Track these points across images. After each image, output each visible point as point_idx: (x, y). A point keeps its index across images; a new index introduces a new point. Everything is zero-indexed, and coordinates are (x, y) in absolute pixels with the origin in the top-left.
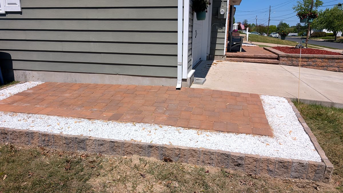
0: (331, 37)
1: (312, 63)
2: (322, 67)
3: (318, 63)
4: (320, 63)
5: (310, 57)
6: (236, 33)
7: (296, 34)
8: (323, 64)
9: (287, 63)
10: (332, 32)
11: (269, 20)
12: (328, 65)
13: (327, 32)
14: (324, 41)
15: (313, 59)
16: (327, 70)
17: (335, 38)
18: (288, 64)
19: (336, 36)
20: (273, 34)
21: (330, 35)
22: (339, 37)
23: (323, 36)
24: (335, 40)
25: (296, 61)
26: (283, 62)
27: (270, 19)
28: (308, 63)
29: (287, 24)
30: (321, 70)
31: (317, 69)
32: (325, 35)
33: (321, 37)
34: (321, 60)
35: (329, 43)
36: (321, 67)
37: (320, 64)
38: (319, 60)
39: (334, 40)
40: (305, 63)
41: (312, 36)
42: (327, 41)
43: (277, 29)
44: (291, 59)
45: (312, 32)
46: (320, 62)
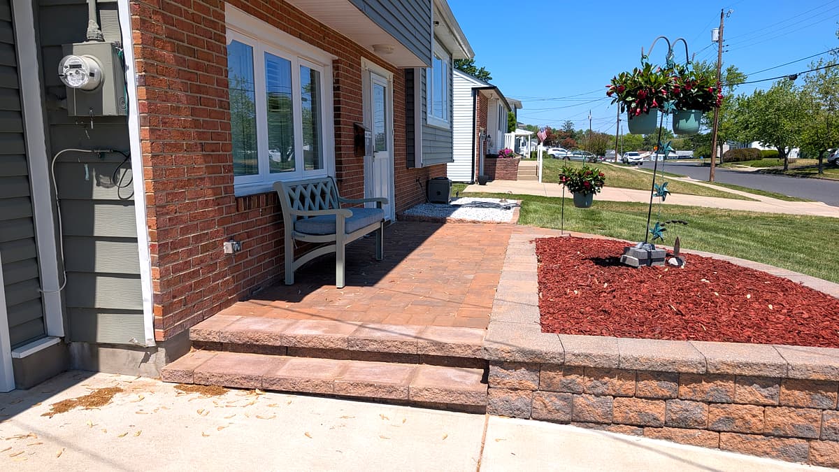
0: (774, 160)
1: (700, 411)
2: (774, 441)
3: (743, 411)
4: (757, 410)
5: (684, 369)
6: (508, 159)
7: (690, 153)
8: (778, 417)
9: (538, 404)
10: (774, 148)
11: (618, 122)
12: (809, 429)
13: (761, 149)
14: (758, 171)
15: (707, 386)
16: (807, 458)
17: (786, 166)
18: (544, 414)
19: (786, 159)
20: (630, 155)
21: (771, 156)
22: (794, 161)
23: (754, 159)
24: (786, 169)
25: (597, 395)
26: (513, 396)
27: (620, 118)
28: (675, 406)
29: (668, 130)
30: (766, 454)
31: (739, 450)
32: (758, 156)
33: (749, 160)
34: (758, 393)
35: (770, 177)
36: (766, 435)
37: (755, 416)
38: (744, 392)
39: (783, 168)
40: (657, 410)
41: (727, 159)
42: (763, 172)
43: (645, 142)
44: (558, 377)
45: (726, 148)
46: (757, 404)
